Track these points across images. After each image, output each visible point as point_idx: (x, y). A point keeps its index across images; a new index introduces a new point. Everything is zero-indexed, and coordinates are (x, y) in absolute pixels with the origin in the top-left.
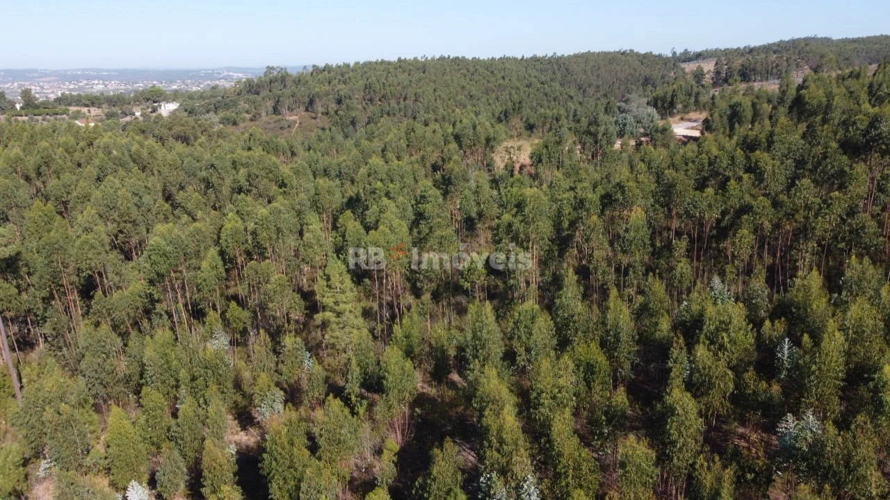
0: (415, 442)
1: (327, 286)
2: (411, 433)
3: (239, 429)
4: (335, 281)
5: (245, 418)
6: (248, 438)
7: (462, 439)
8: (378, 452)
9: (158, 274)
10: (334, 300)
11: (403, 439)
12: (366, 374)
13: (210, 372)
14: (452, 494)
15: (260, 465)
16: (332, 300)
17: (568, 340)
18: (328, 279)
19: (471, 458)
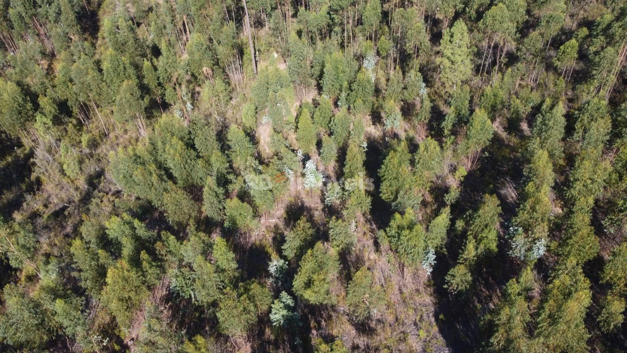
0: (478, 172)
1: (450, 41)
2: (478, 165)
3: (372, 123)
4: (456, 39)
5: (376, 118)
6: (375, 131)
7: (512, 180)
8: (453, 170)
9: (340, 7)
10: (452, 52)
11: (471, 167)
12: (459, 114)
13: (361, 89)
14: (488, 228)
15: (379, 170)
16: (451, 51)
17: (622, 134)
18: (452, 36)
19: (513, 195)
